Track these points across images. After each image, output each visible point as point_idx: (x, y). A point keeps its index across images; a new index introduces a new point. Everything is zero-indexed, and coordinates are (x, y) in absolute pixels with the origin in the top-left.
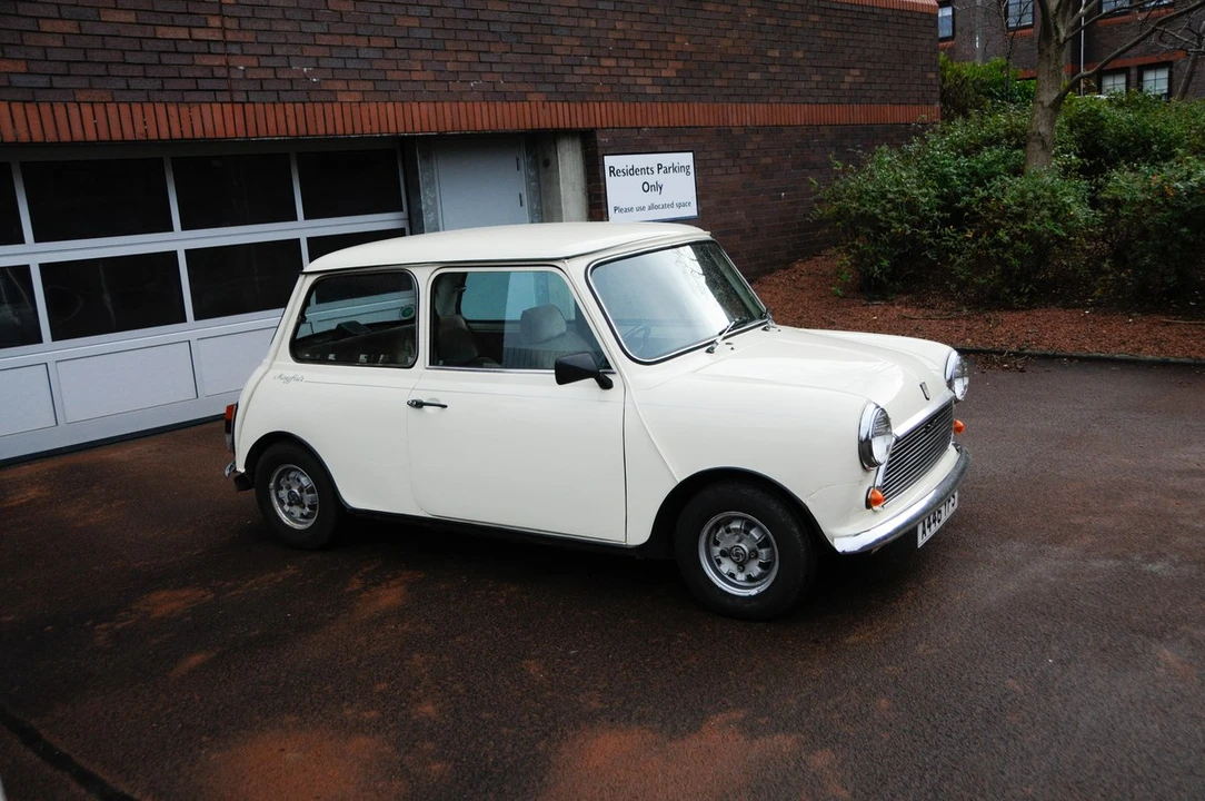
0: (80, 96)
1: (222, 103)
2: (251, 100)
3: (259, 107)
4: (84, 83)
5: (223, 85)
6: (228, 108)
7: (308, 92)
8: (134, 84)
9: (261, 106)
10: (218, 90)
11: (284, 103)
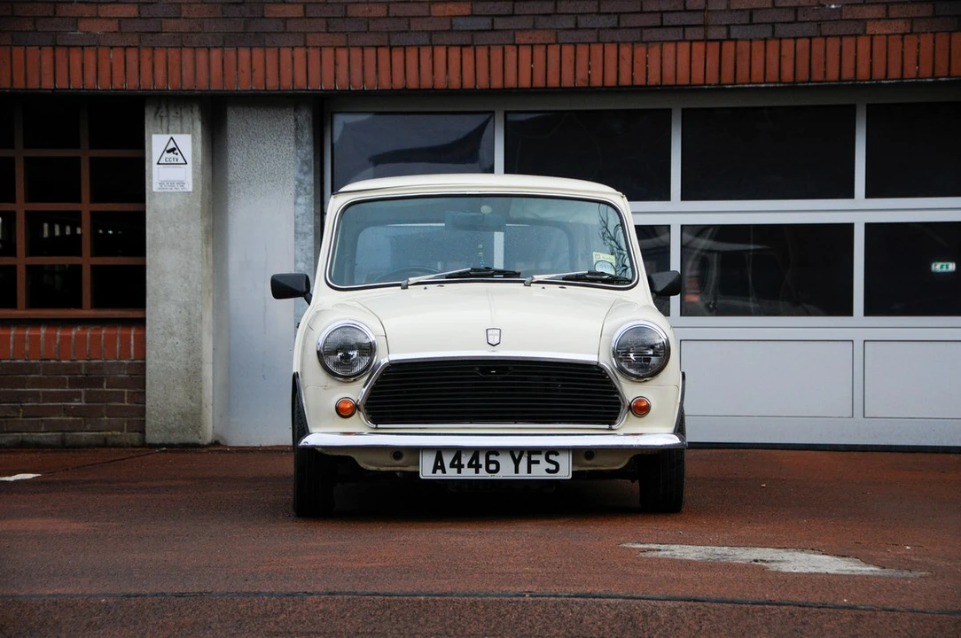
0: (520, 38)
1: (691, 42)
2: (733, 36)
3: (744, 46)
4: (527, 23)
5: (697, 19)
6: (699, 47)
7: (819, 23)
8: (583, 22)
9: (747, 44)
10: (689, 26)
11: (780, 39)
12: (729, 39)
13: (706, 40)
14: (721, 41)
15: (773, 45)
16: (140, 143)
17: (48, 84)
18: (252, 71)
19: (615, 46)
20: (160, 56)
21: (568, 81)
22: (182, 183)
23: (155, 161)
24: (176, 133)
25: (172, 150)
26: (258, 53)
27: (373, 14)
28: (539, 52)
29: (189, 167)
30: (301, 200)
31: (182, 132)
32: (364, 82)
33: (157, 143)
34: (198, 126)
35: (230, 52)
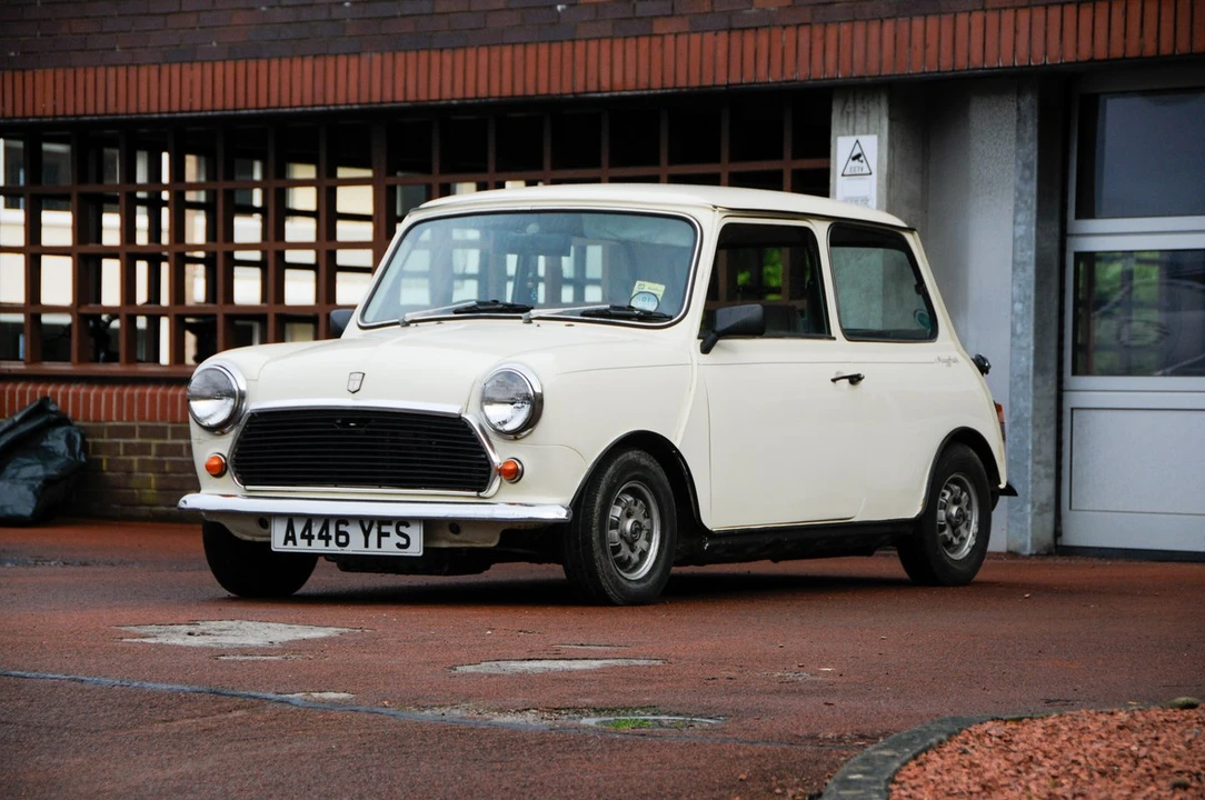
16: (824, 150)
17: (721, 80)
18: (925, 46)
20: (832, 32)
22: (866, 200)
23: (839, 171)
24: (862, 133)
25: (857, 157)
26: (932, 22)
29: (874, 177)
30: (1020, 218)
31: (868, 133)
32: (1046, 54)
33: (842, 147)
34: (885, 122)
35: (904, 23)
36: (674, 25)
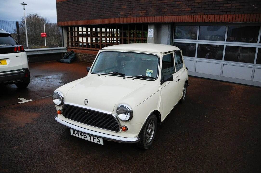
0: (199, 14)
1: (228, 14)
4: (200, 11)
5: (229, 10)
7: (253, 11)
8: (209, 11)
9: (238, 15)
10: (227, 12)
11: (244, 14)
12: (235, 14)
13: (230, 14)
14: (233, 14)
15: (243, 15)
16: (147, 30)
17: (136, 22)
18: (160, 19)
19: (214, 15)
20: (149, 17)
21: (206, 21)
22: (152, 36)
23: (149, 32)
25: (151, 31)
26: (161, 17)
27: (177, 10)
28: (202, 16)
29: (153, 33)
31: (152, 28)
33: (149, 30)
34: (154, 27)
35: (157, 17)
36: (130, 16)
